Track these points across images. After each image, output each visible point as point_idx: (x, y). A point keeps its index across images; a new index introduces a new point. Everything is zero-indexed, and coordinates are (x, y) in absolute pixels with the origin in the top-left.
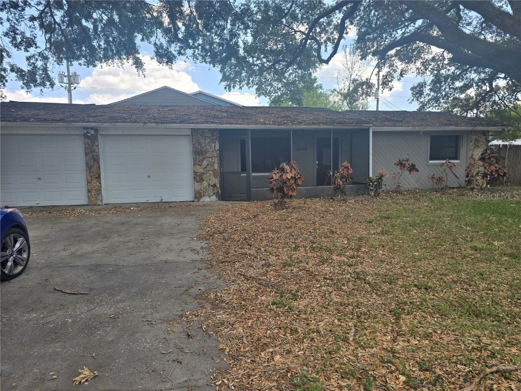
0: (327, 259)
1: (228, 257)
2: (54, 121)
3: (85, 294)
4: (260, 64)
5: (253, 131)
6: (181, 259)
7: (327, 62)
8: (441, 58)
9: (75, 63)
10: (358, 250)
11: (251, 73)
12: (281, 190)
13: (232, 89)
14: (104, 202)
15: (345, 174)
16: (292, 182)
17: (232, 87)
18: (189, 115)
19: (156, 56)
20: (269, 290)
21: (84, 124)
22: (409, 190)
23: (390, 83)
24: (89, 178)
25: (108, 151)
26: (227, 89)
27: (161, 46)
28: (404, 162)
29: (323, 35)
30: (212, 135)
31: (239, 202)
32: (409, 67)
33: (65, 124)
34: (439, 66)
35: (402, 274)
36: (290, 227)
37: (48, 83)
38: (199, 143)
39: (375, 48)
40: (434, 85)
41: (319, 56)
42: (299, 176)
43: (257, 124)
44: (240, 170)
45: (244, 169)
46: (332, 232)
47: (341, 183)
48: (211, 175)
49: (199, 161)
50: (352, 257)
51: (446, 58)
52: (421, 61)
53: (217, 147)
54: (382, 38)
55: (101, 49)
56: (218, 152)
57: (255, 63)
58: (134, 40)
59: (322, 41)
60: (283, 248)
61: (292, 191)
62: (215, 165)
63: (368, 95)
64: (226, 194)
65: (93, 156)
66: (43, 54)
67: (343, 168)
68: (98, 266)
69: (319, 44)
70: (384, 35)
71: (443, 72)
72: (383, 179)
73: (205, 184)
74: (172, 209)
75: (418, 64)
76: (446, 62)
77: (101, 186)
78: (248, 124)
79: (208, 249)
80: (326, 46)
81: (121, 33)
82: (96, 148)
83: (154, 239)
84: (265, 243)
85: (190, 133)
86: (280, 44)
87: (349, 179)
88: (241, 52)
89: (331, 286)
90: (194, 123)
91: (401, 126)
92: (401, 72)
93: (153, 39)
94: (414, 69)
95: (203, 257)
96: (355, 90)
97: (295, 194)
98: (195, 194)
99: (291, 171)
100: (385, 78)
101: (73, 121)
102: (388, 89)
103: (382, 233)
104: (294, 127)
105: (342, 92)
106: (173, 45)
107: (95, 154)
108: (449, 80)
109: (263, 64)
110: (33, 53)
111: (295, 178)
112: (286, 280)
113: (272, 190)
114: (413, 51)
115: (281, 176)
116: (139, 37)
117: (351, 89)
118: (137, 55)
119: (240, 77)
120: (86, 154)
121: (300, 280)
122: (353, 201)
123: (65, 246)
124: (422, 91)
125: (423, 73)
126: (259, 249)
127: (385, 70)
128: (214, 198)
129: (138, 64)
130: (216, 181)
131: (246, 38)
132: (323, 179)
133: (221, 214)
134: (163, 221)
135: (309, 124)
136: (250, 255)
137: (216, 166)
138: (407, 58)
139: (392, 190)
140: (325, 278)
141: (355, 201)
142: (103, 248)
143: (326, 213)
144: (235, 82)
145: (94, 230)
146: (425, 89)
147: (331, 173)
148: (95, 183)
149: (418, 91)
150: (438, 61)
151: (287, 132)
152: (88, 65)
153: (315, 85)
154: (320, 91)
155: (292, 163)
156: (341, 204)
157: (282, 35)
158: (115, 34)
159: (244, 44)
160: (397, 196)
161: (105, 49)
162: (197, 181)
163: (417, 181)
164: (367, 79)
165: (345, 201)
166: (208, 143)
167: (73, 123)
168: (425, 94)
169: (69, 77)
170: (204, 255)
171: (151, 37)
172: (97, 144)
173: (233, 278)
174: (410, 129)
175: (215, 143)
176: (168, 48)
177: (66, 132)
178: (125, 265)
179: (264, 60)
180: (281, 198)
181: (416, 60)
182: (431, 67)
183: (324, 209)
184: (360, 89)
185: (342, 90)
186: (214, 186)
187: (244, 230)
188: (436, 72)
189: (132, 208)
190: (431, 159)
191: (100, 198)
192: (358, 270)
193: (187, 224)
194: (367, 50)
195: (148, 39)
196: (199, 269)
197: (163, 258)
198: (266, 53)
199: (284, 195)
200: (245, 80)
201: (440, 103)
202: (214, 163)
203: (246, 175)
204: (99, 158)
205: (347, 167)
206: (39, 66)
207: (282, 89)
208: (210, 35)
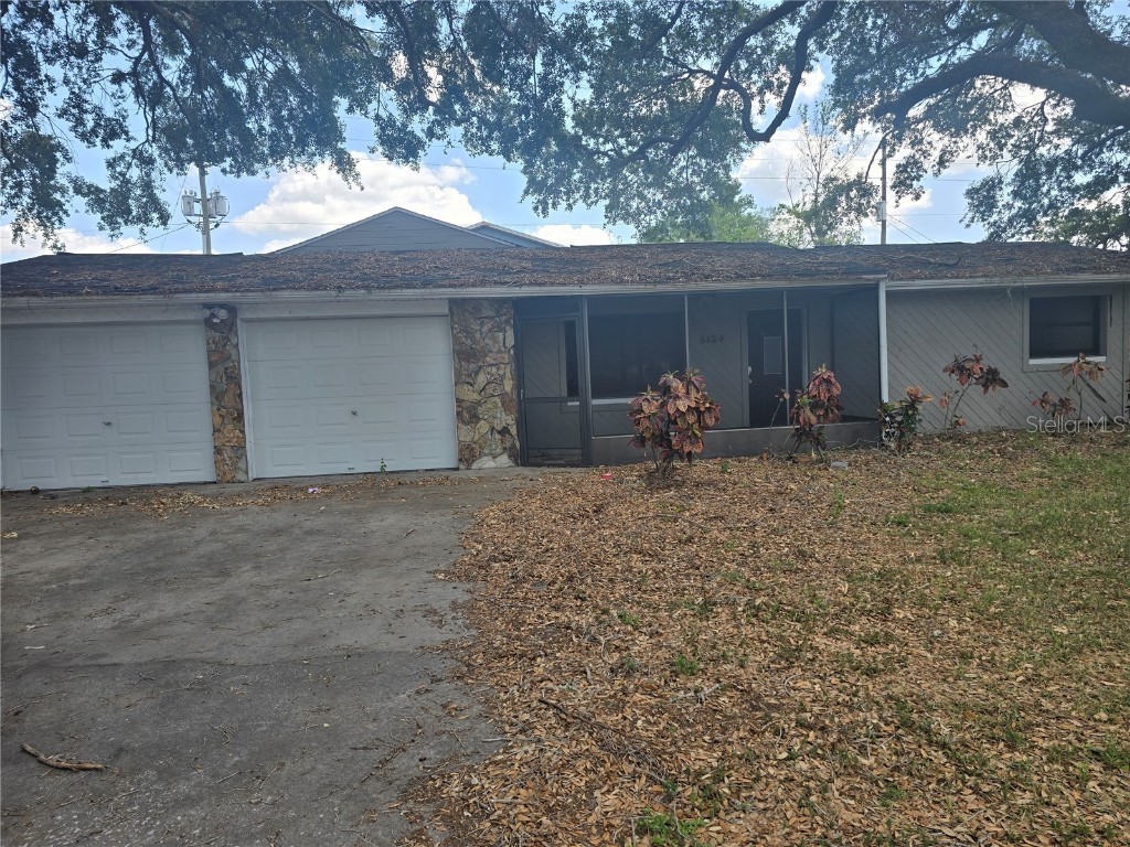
0: (799, 649)
1: (518, 638)
2: (133, 291)
3: (96, 769)
4: (611, 150)
5: (594, 300)
6: (394, 644)
7: (766, 137)
8: (1036, 119)
9: (213, 171)
10: (885, 613)
11: (593, 173)
12: (662, 439)
13: (550, 210)
14: (253, 474)
15: (824, 396)
16: (691, 419)
17: (550, 205)
18: (445, 269)
19: (382, 144)
20: (629, 769)
21: (203, 297)
22: (980, 433)
23: (915, 183)
24: (218, 420)
25: (259, 356)
26: (540, 211)
27: (391, 121)
28: (968, 365)
29: (755, 77)
30: (497, 312)
31: (562, 469)
32: (961, 145)
33: (159, 298)
34: (1032, 139)
35: (1038, 705)
36: (690, 540)
37: (155, 216)
38: (467, 332)
39: (876, 103)
40: (1023, 183)
41: (747, 125)
42: (708, 405)
43: (602, 283)
44: (565, 393)
45: (573, 390)
46: (801, 554)
47: (813, 419)
48: (496, 407)
49: (470, 375)
50: (872, 641)
51: (1049, 117)
52: (988, 128)
53: (511, 341)
54: (893, 78)
55: (265, 135)
56: (512, 352)
57: (602, 149)
58: (333, 111)
59: (754, 89)
60: (673, 606)
61: (692, 443)
62: (506, 382)
63: (861, 212)
64: (531, 451)
65: (226, 369)
66: (141, 153)
67: (817, 382)
68: (169, 664)
69: (747, 99)
70: (898, 73)
71: (1042, 150)
72: (920, 407)
73: (483, 427)
74: (402, 490)
75: (982, 136)
76: (1050, 127)
77: (244, 437)
78: (581, 283)
79: (470, 607)
80: (762, 101)
81: (305, 99)
82: (233, 352)
83: (339, 577)
84: (620, 590)
85: (446, 311)
86: (656, 104)
87: (832, 411)
88: (569, 124)
89: (823, 758)
90: (454, 286)
91: (957, 277)
92: (941, 157)
93: (372, 107)
94: (972, 149)
95: (452, 636)
96: (831, 203)
97: (699, 451)
98: (461, 450)
99: (688, 393)
100: (902, 172)
101: (177, 291)
102: (911, 196)
103: (943, 558)
104: (692, 287)
105: (799, 209)
106: (416, 118)
107: (231, 364)
108: (1058, 170)
109: (618, 151)
110: (121, 151)
111: (697, 409)
112: (682, 726)
113: (642, 441)
114: (969, 106)
115: (663, 405)
116: (343, 103)
117: (821, 199)
118: (340, 145)
119: (569, 184)
120: (211, 365)
121: (724, 730)
122: (844, 464)
123: (117, 599)
124: (994, 197)
125: (994, 158)
126: (605, 612)
127: (903, 152)
128: (504, 460)
129: (344, 164)
130: (508, 420)
131: (578, 91)
132: (765, 409)
133: (515, 502)
134: (374, 523)
135: (728, 278)
136: (579, 631)
137: (508, 385)
138: (956, 124)
139: (938, 432)
140: (800, 724)
141: (850, 465)
142: (204, 607)
143: (780, 499)
144: (557, 194)
145: (203, 550)
146: (999, 193)
147: (787, 396)
148: (230, 431)
149: (983, 198)
150: (1030, 127)
151: (677, 298)
152: (238, 172)
153: (737, 199)
154: (747, 211)
155: (689, 374)
156: (815, 472)
157: (660, 83)
158: (294, 101)
159: (576, 106)
160: (957, 448)
161: (273, 136)
162: (464, 422)
163: (1000, 409)
164: (859, 176)
165: (824, 462)
166: (490, 331)
167: (179, 295)
168: (1000, 204)
169: (204, 201)
170: (456, 631)
171: (370, 102)
172: (234, 341)
173: (526, 717)
174: (978, 282)
175: (505, 332)
176: (405, 125)
177: (166, 317)
178: (240, 662)
179: (622, 141)
180: (664, 461)
181: (975, 127)
182: (1012, 141)
183: (772, 488)
184: (843, 198)
185: (798, 205)
186: (504, 431)
187: (569, 548)
188: (1024, 153)
189: (311, 490)
190: (1033, 355)
191: (241, 465)
192: (896, 690)
193: (430, 532)
194: (858, 108)
195: (362, 107)
196: (436, 680)
197: (347, 638)
198: (625, 127)
199: (671, 453)
200: (578, 189)
201: (1038, 223)
202: (503, 377)
203: (578, 403)
204: (239, 374)
205: (828, 381)
206: (135, 179)
207: (664, 204)
208: (499, 92)
